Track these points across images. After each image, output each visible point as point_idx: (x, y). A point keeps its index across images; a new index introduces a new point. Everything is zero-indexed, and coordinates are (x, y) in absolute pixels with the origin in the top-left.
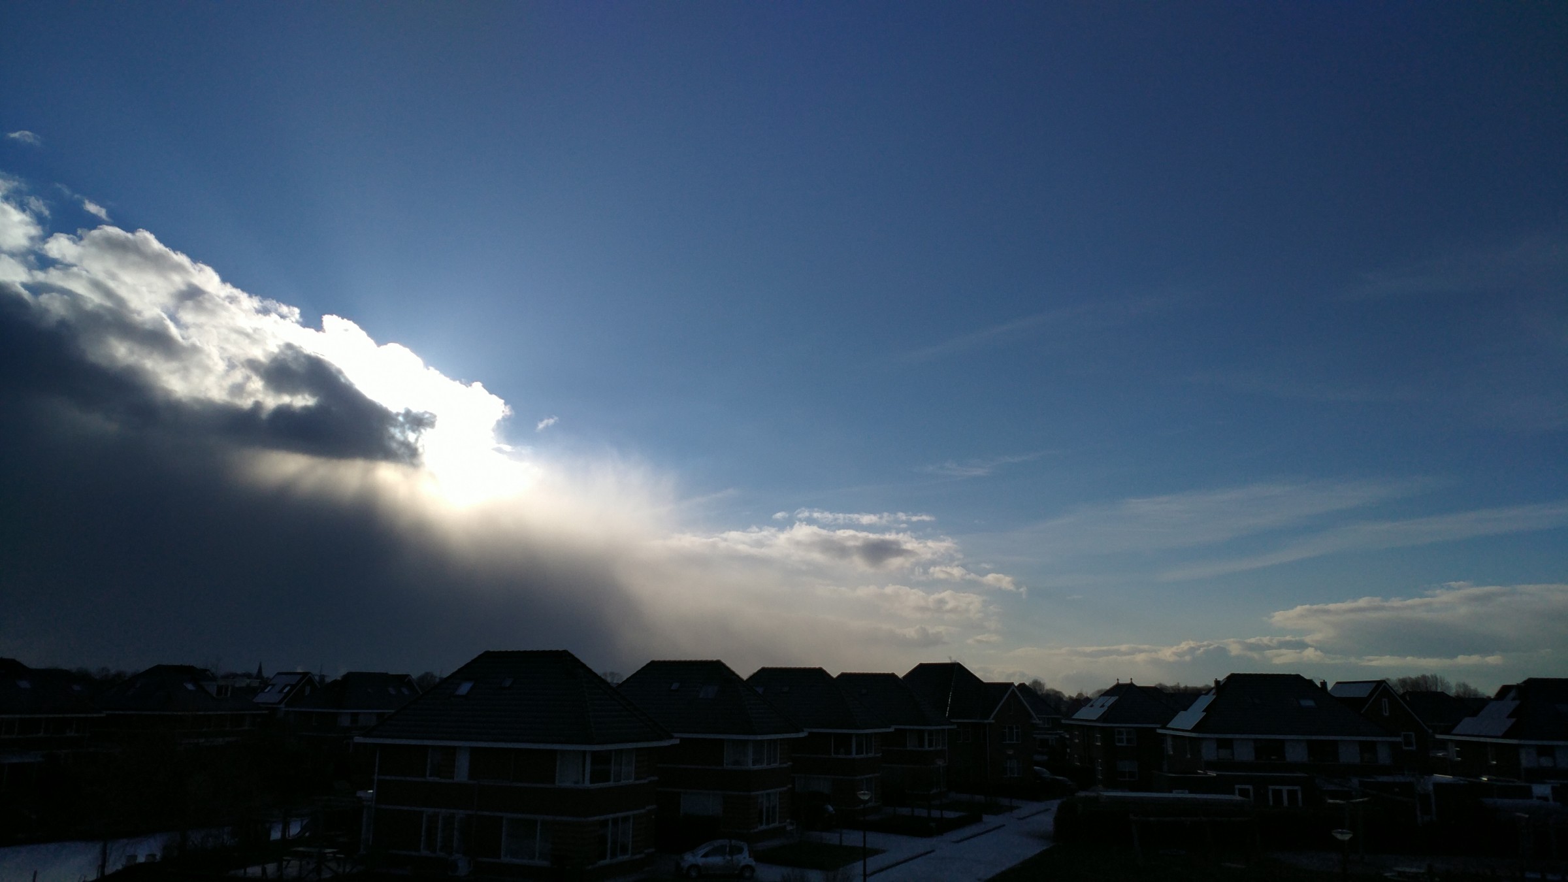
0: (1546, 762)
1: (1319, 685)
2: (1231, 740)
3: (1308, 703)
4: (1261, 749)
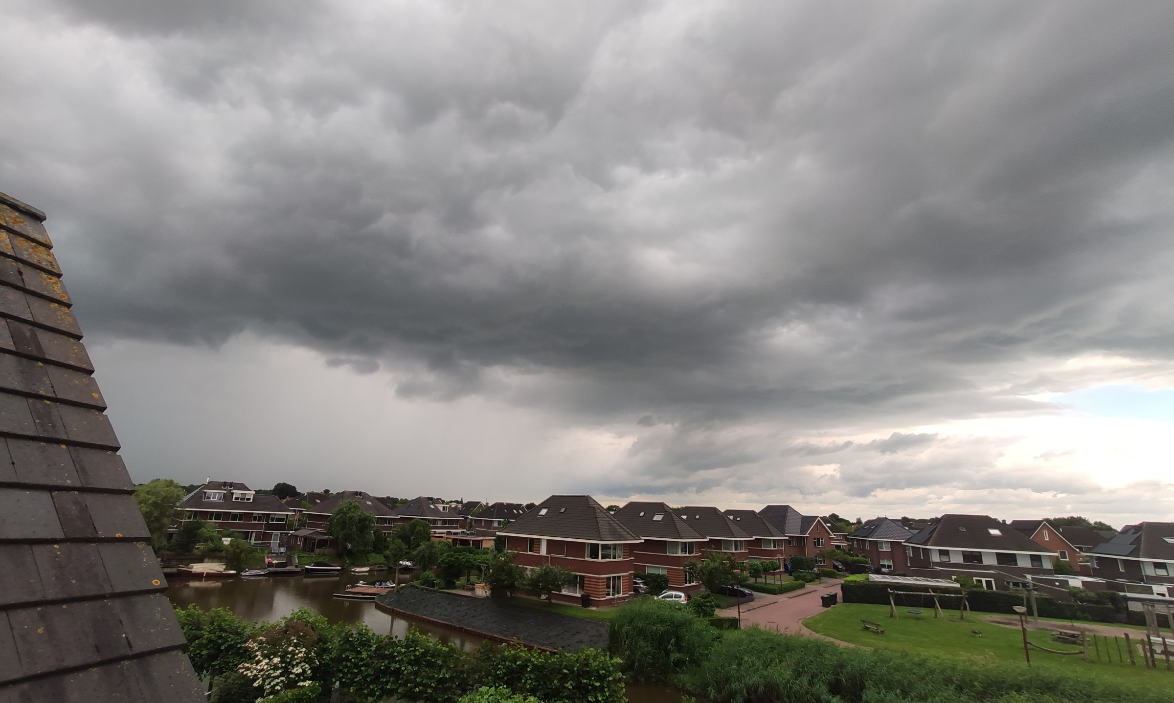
0: (1161, 573)
1: (1001, 522)
2: (948, 551)
3: (995, 532)
4: (967, 556)
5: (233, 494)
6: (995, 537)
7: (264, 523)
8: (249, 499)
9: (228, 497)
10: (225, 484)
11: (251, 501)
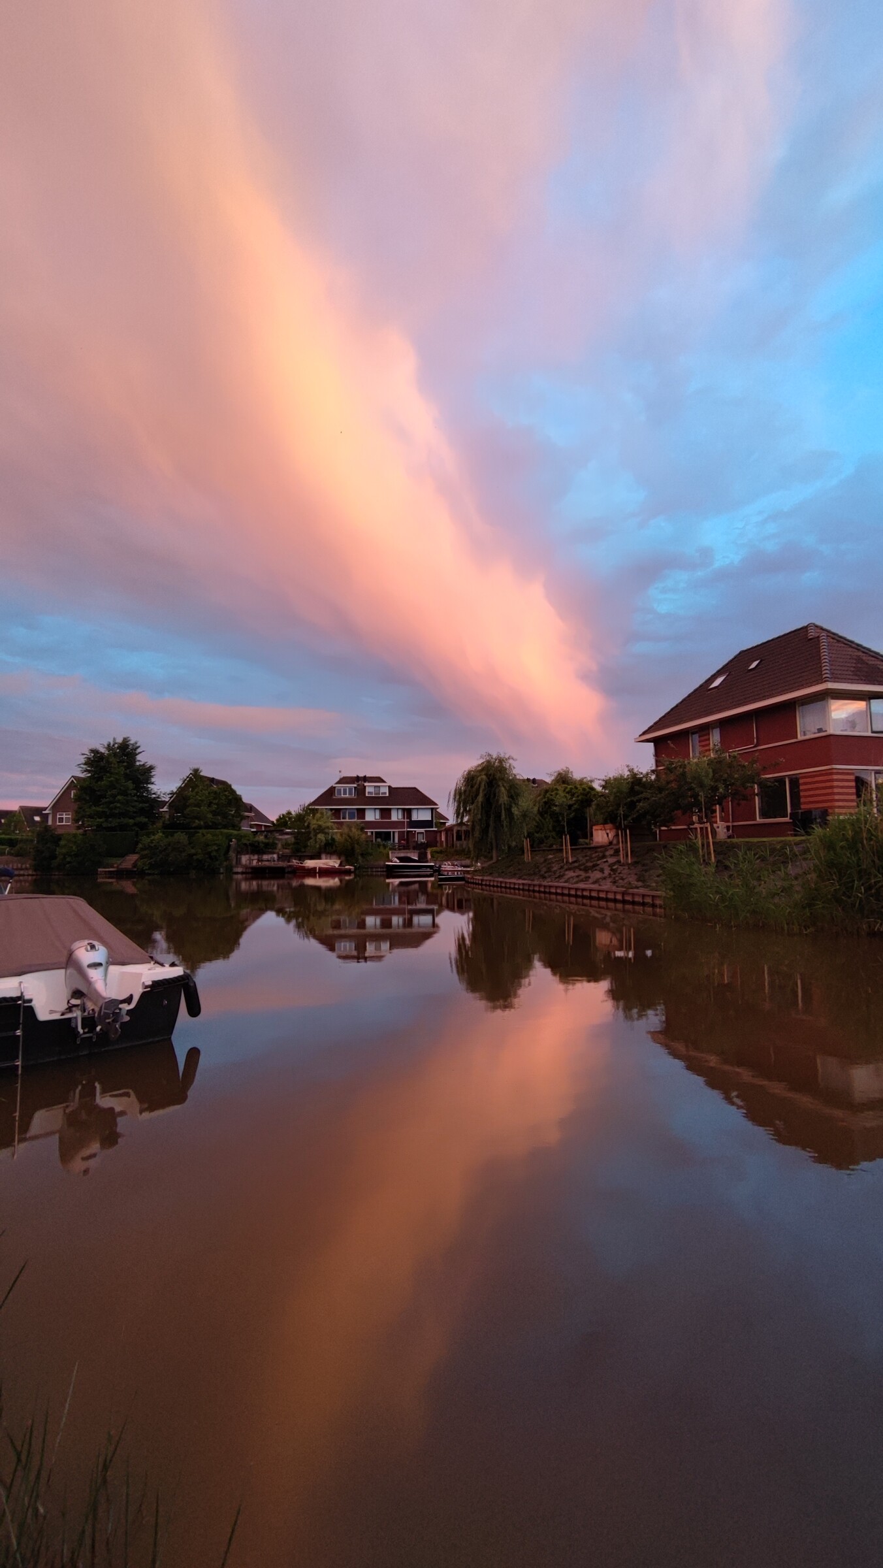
5: (365, 787)
7: (406, 820)
8: (385, 793)
9: (361, 791)
10: (358, 779)
11: (387, 795)
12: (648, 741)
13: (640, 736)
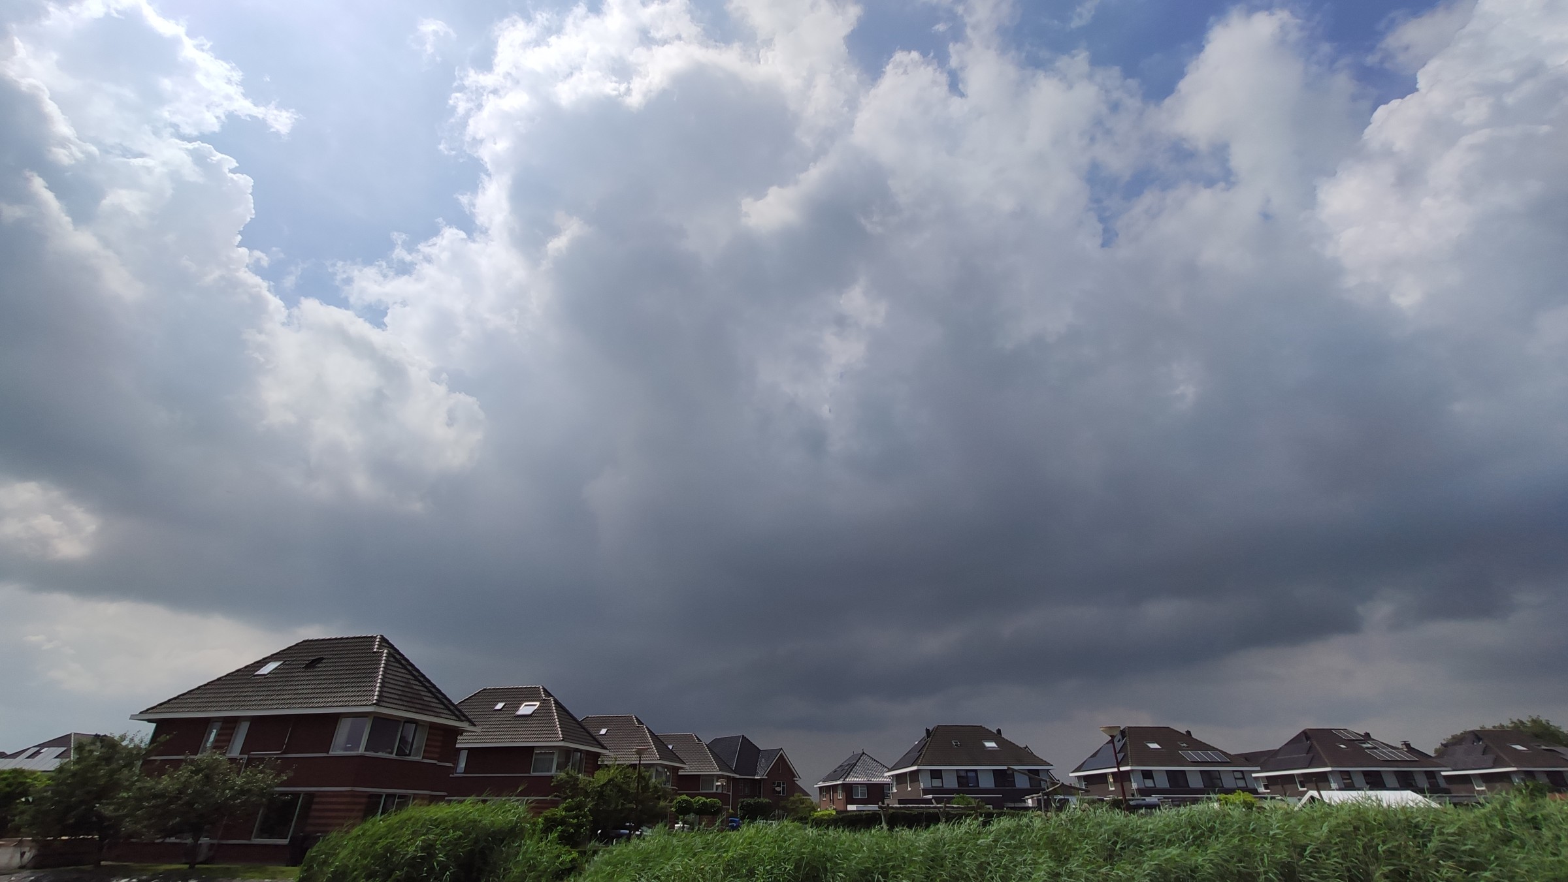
0: (1149, 783)
1: (996, 732)
2: (940, 771)
3: (990, 745)
4: (962, 778)
6: (991, 751)
12: (150, 721)
13: (141, 713)
